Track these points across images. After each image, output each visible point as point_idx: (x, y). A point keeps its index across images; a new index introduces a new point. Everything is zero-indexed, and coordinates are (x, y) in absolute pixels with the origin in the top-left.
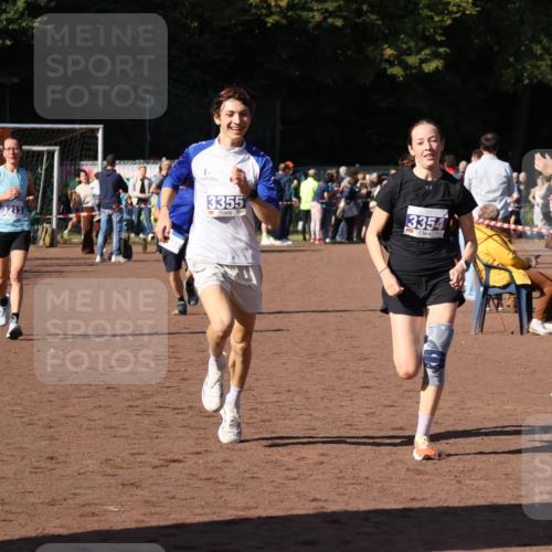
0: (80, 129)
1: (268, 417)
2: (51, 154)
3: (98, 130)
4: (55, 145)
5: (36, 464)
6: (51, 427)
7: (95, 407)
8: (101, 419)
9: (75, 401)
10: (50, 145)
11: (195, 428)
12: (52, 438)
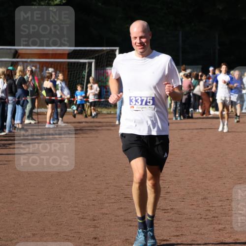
0: (107, 50)
1: (216, 215)
2: (90, 64)
3: (116, 50)
4: (93, 58)
5: (87, 242)
6: (94, 220)
7: (118, 209)
8: (122, 215)
9: (107, 205)
10: (90, 59)
11: (175, 221)
12: (95, 227)
